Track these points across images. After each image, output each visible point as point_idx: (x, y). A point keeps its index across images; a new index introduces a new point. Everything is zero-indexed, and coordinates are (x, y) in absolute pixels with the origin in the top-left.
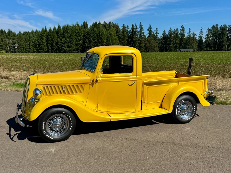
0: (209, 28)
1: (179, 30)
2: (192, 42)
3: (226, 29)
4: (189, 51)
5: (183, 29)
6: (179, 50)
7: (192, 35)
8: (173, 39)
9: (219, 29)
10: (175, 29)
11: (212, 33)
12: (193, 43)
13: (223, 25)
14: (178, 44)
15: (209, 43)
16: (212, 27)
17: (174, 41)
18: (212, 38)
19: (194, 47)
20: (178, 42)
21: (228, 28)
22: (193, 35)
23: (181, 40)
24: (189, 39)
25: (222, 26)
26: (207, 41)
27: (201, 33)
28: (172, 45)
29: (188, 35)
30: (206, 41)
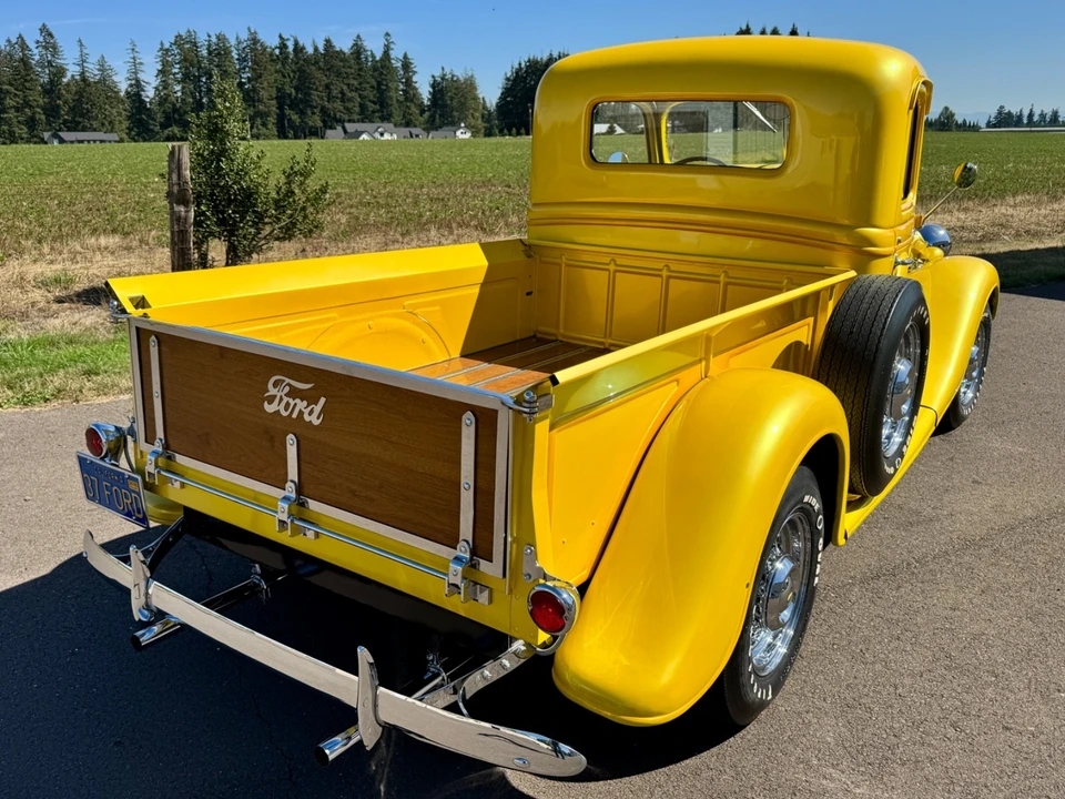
0: (162, 44)
1: (32, 45)
2: (105, 104)
3: (227, 52)
4: (102, 141)
5: (49, 42)
6: (55, 136)
7: (97, 72)
8: (11, 85)
9: (205, 53)
10: (9, 41)
11: (178, 66)
12: (107, 106)
13: (218, 37)
14: (39, 110)
15: (175, 110)
16: (176, 41)
17: (16, 95)
18: (183, 88)
19: (117, 126)
20: (41, 102)
21: (238, 50)
22: (99, 70)
23: (52, 89)
24: (87, 89)
25: (214, 39)
26: (166, 100)
27: (136, 66)
28: (11, 114)
29: (78, 69)
30: (163, 101)
